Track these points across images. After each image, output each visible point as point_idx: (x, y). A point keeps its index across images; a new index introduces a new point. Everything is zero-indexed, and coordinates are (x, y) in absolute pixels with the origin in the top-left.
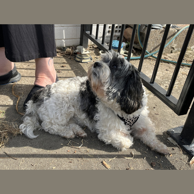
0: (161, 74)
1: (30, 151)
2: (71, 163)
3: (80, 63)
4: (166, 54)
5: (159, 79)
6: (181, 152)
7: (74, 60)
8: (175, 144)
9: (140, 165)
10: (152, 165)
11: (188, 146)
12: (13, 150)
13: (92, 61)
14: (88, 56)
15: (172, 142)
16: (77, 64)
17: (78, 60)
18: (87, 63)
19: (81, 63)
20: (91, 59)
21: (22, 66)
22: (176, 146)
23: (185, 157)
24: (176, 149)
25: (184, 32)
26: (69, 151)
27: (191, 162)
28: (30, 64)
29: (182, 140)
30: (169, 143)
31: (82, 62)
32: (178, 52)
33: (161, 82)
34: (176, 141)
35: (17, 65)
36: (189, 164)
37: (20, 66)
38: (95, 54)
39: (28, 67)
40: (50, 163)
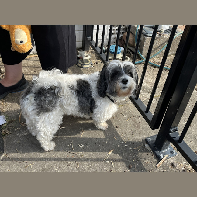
0: (151, 81)
1: (39, 156)
2: (69, 165)
3: (81, 69)
4: (160, 58)
5: (149, 86)
6: (153, 157)
7: (76, 65)
8: (149, 150)
9: (121, 168)
10: (129, 168)
11: (159, 152)
12: (25, 155)
13: (92, 66)
14: (88, 62)
15: (147, 148)
16: (79, 69)
17: (80, 65)
18: (87, 68)
19: (83, 69)
20: (92, 65)
21: (29, 72)
22: (150, 152)
23: (155, 161)
24: (150, 154)
25: (177, 38)
26: (68, 156)
27: (158, 165)
28: (37, 70)
29: (155, 147)
30: (145, 149)
31: (83, 67)
32: (171, 55)
33: (150, 90)
34: (151, 148)
35: (25, 70)
36: (156, 167)
37: (28, 71)
38: (95, 58)
39: (35, 72)
40: (54, 166)
